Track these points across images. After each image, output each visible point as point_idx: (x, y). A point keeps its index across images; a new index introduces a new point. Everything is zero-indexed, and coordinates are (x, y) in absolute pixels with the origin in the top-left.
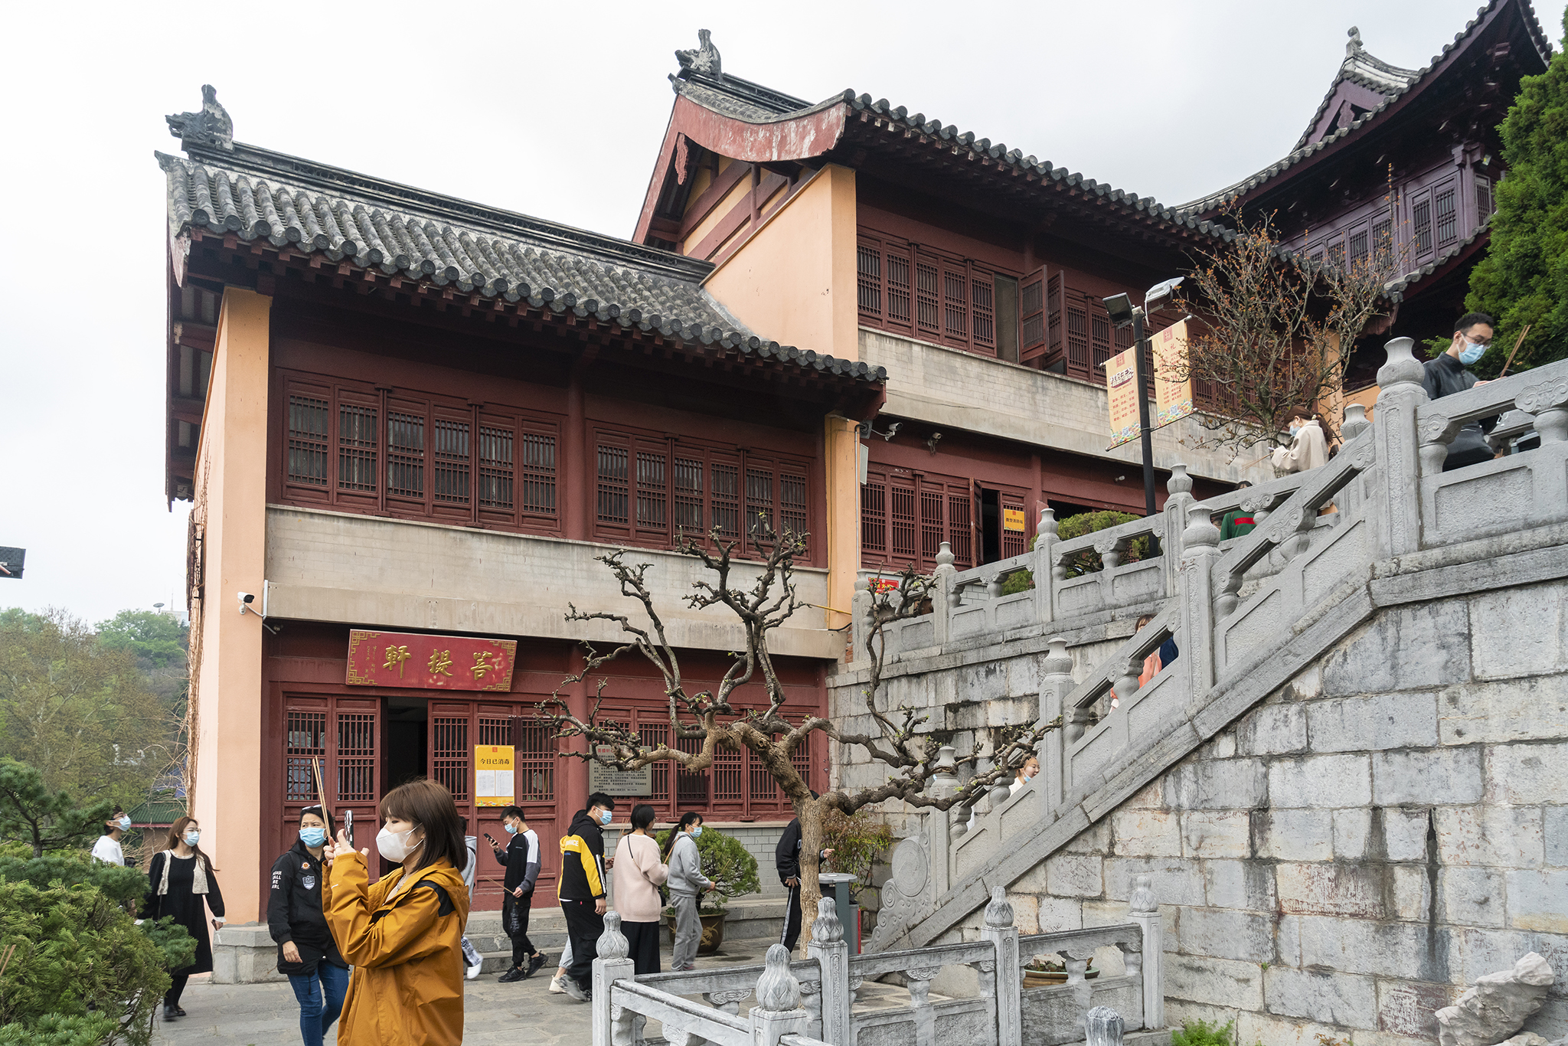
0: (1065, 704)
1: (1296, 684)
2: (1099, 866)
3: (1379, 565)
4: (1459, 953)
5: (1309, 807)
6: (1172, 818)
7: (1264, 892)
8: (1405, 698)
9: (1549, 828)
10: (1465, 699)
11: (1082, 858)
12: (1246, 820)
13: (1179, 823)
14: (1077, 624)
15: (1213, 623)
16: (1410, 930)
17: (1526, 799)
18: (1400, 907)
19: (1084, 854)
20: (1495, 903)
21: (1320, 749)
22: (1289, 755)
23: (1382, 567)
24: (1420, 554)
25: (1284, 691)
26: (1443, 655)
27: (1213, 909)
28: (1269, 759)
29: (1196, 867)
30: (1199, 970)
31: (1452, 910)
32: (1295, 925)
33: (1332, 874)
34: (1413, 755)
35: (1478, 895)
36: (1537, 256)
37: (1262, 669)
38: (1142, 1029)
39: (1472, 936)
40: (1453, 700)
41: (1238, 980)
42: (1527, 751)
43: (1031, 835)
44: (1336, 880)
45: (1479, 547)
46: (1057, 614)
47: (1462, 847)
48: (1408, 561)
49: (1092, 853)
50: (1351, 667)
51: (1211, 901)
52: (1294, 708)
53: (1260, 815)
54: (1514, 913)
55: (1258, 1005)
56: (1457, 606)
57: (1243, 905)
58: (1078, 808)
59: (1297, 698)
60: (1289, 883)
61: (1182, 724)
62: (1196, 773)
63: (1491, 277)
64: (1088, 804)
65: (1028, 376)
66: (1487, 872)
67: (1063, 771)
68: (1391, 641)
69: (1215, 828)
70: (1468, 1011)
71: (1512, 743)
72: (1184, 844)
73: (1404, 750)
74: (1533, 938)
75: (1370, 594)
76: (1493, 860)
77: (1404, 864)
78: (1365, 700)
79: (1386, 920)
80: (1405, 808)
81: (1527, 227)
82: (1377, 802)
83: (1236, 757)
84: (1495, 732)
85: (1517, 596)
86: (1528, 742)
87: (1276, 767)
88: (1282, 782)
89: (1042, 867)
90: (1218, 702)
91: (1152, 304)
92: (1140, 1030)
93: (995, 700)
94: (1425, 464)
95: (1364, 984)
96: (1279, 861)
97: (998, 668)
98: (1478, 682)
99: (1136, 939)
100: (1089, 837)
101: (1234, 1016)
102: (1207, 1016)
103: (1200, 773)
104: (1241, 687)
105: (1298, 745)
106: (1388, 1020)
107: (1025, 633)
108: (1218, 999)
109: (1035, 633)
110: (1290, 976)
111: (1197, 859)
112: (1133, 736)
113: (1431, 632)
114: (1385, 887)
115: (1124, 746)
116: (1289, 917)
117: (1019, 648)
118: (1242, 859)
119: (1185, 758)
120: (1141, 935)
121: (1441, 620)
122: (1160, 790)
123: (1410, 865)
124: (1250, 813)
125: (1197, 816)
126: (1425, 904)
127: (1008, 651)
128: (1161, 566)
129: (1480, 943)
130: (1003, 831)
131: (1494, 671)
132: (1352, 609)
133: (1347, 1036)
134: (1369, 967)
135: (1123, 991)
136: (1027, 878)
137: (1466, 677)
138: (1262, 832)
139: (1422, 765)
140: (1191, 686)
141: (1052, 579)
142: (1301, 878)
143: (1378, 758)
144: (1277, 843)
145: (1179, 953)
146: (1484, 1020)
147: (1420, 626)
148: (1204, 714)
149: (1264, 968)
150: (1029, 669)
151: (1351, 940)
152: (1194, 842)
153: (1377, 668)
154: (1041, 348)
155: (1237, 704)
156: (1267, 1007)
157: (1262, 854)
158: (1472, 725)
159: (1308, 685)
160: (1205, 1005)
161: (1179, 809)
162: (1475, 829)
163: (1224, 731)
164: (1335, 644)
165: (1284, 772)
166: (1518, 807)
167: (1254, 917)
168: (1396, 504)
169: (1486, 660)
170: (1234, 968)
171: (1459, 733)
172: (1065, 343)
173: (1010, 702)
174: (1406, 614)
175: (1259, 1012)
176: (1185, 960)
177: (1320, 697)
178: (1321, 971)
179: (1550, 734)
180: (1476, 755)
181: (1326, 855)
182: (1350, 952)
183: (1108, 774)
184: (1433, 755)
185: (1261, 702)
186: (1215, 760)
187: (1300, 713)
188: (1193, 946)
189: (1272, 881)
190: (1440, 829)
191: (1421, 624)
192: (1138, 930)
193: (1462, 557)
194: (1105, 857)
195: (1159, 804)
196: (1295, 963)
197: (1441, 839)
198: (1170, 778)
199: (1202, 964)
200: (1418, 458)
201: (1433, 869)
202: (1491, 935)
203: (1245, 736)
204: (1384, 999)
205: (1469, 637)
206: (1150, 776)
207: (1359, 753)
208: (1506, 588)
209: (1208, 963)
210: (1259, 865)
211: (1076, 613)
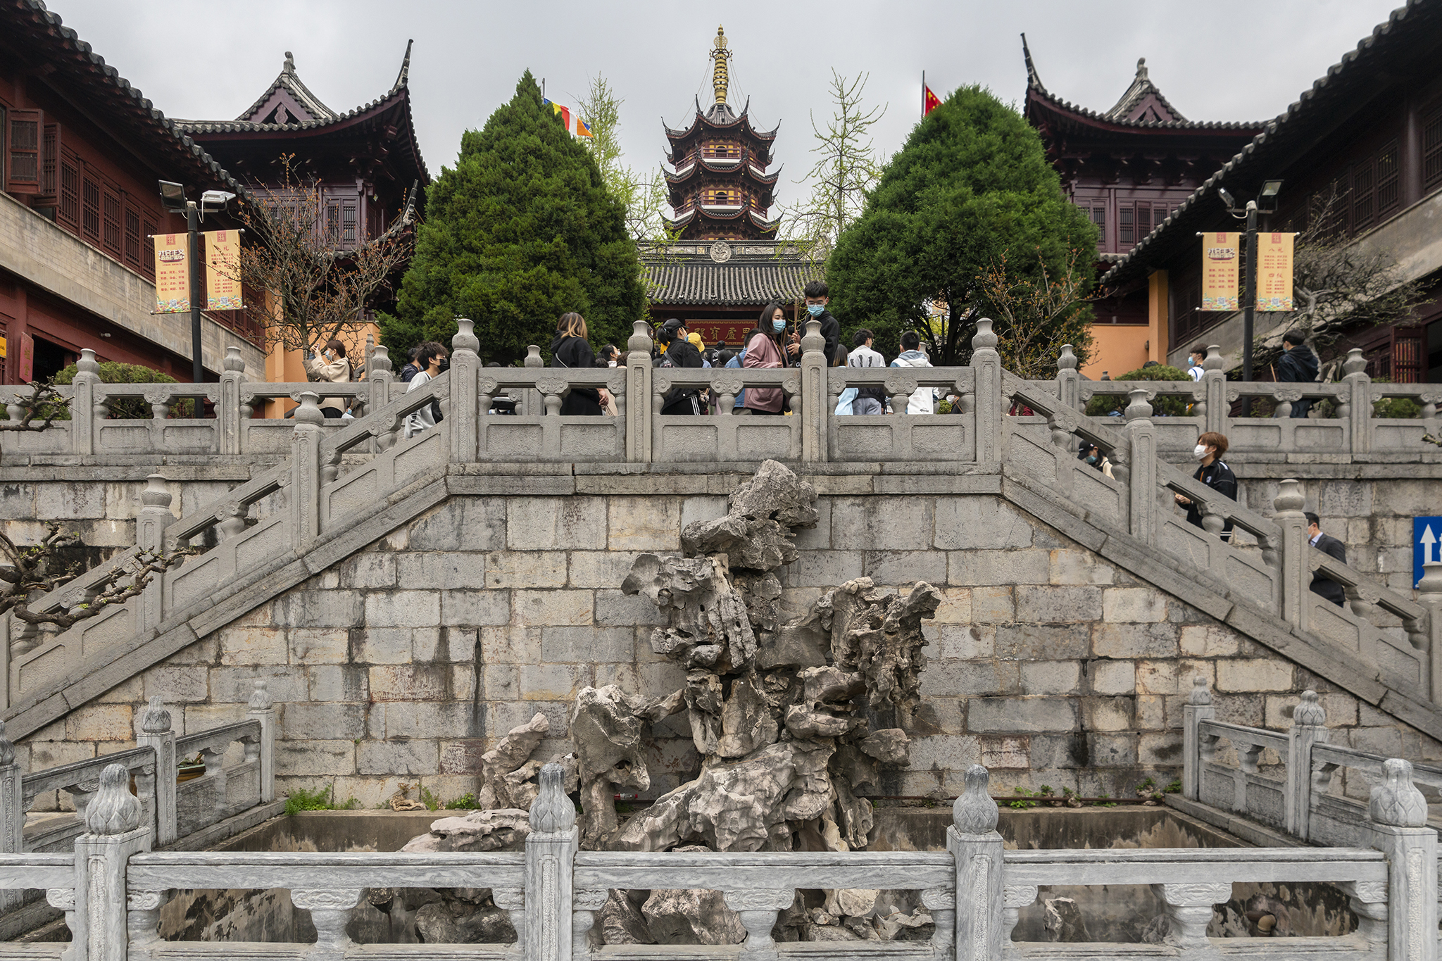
0: (167, 534)
1: (389, 539)
2: (205, 675)
3: (451, 465)
4: (493, 718)
5: (396, 627)
6: (280, 634)
7: (359, 688)
8: (464, 556)
9: (544, 639)
10: (502, 560)
11: (186, 669)
12: (346, 635)
13: (286, 638)
14: (123, 461)
15: (320, 486)
16: (462, 706)
17: (533, 623)
18: (456, 692)
19: (188, 665)
20: (513, 686)
21: (405, 586)
22: (382, 589)
23: (454, 468)
24: (478, 465)
25: (380, 544)
26: (489, 532)
27: (316, 703)
28: (366, 591)
29: (301, 672)
30: (302, 751)
31: (489, 691)
32: (382, 710)
33: (411, 672)
34: (469, 593)
35: (504, 681)
36: (446, 283)
37: (364, 526)
38: (260, 803)
39: (500, 707)
40: (495, 560)
41: (335, 755)
42: (535, 595)
43: (128, 649)
44: (414, 677)
45: (514, 467)
46: (99, 448)
47: (496, 652)
48: (472, 467)
49: (197, 664)
50: (430, 531)
51: (314, 696)
52: (387, 556)
53: (357, 633)
54: (524, 690)
55: (351, 769)
56: (500, 502)
57: (342, 699)
58: (184, 628)
59: (390, 549)
60: (378, 680)
61: (292, 561)
62: (303, 600)
63: (416, 284)
64: (194, 623)
65: (16, 208)
66: (510, 667)
67: (162, 593)
68: (458, 518)
69: (319, 642)
70: (502, 753)
71: (527, 589)
72: (291, 655)
73: (463, 590)
74: (534, 706)
75: (446, 484)
76: (514, 660)
77: (461, 664)
78: (439, 555)
79: (447, 701)
80: (461, 627)
81: (442, 262)
82: (444, 623)
83: (339, 588)
84: (518, 583)
85: (534, 501)
86: (535, 589)
87: (371, 598)
88: (375, 608)
89: (138, 678)
90: (326, 546)
91: (208, 205)
92: (258, 805)
93: (17, 520)
94: (481, 407)
95: (430, 745)
96: (371, 665)
97: (21, 490)
98: (510, 551)
99: (256, 732)
100: (195, 651)
101: (331, 780)
102: (307, 785)
103: (307, 599)
104: (347, 536)
105: (389, 582)
106: (446, 766)
107: (59, 460)
108: (317, 770)
109: (71, 462)
110: (376, 746)
111: (302, 666)
112: (241, 567)
113: (484, 516)
114: (448, 680)
115: (232, 574)
116: (378, 704)
117: (51, 473)
118: (342, 665)
119: (294, 588)
120: (260, 729)
121: (489, 509)
122: (269, 612)
123: (463, 664)
124: (349, 630)
125: (303, 633)
126: (472, 689)
127: (37, 474)
128: (215, 427)
129: (505, 710)
130: (86, 646)
131: (519, 545)
132: (434, 492)
133: (417, 781)
134: (434, 733)
135: (247, 775)
136: (120, 689)
137: (503, 547)
138: (358, 644)
139: (474, 600)
140: (299, 531)
141: (93, 415)
142: (389, 676)
143: (445, 594)
144: (370, 652)
145: (283, 740)
146: (511, 757)
147: (477, 511)
148: (314, 554)
149: (357, 743)
150: (63, 495)
151: (423, 716)
152: (300, 653)
153: (448, 535)
154: (34, 188)
155: (342, 549)
156: (358, 771)
157: (358, 660)
158: (505, 577)
159: (399, 541)
160: (305, 777)
161: (287, 628)
162: (504, 641)
163: (330, 569)
164: (419, 515)
165: (378, 601)
166: (528, 628)
167: (349, 707)
168: (462, 429)
169: (515, 537)
170: (331, 746)
171: (498, 581)
172: (59, 193)
173: (38, 525)
174: (468, 502)
175: (352, 775)
176: (288, 745)
177: (407, 550)
178: (400, 740)
179: (548, 585)
180: (506, 595)
181: (407, 659)
182: (422, 725)
183: (216, 597)
184: (481, 594)
185: (362, 550)
186: (321, 590)
187: (391, 560)
188: (298, 734)
189: (365, 679)
190: (484, 641)
191: (477, 509)
192: (258, 725)
193: (504, 471)
194: (211, 667)
195: (268, 623)
196: (381, 737)
197: (484, 647)
198: (279, 604)
199: (304, 746)
200: (478, 402)
201: (478, 665)
202: (511, 705)
203: (347, 574)
204: (443, 753)
205: (506, 522)
206: (261, 600)
207: (433, 590)
208: (529, 496)
209: (311, 744)
210: (355, 668)
211: (122, 451)
